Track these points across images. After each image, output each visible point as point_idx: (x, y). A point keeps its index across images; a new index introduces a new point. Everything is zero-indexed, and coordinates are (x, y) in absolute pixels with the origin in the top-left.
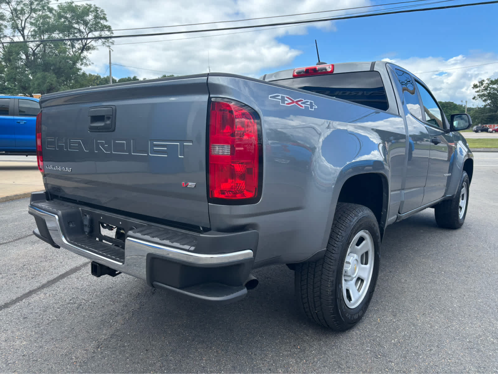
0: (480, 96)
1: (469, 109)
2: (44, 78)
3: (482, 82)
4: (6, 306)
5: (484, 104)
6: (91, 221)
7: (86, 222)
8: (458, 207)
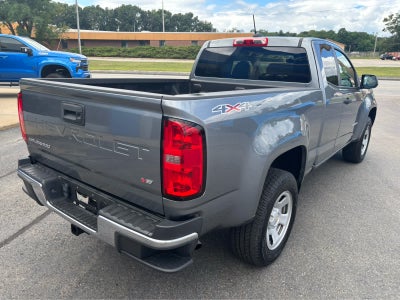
0: (389, 28)
1: (379, 39)
2: (20, 9)
3: (391, 17)
4: (6, 242)
5: (391, 35)
6: (69, 188)
7: (65, 189)
8: (361, 145)
